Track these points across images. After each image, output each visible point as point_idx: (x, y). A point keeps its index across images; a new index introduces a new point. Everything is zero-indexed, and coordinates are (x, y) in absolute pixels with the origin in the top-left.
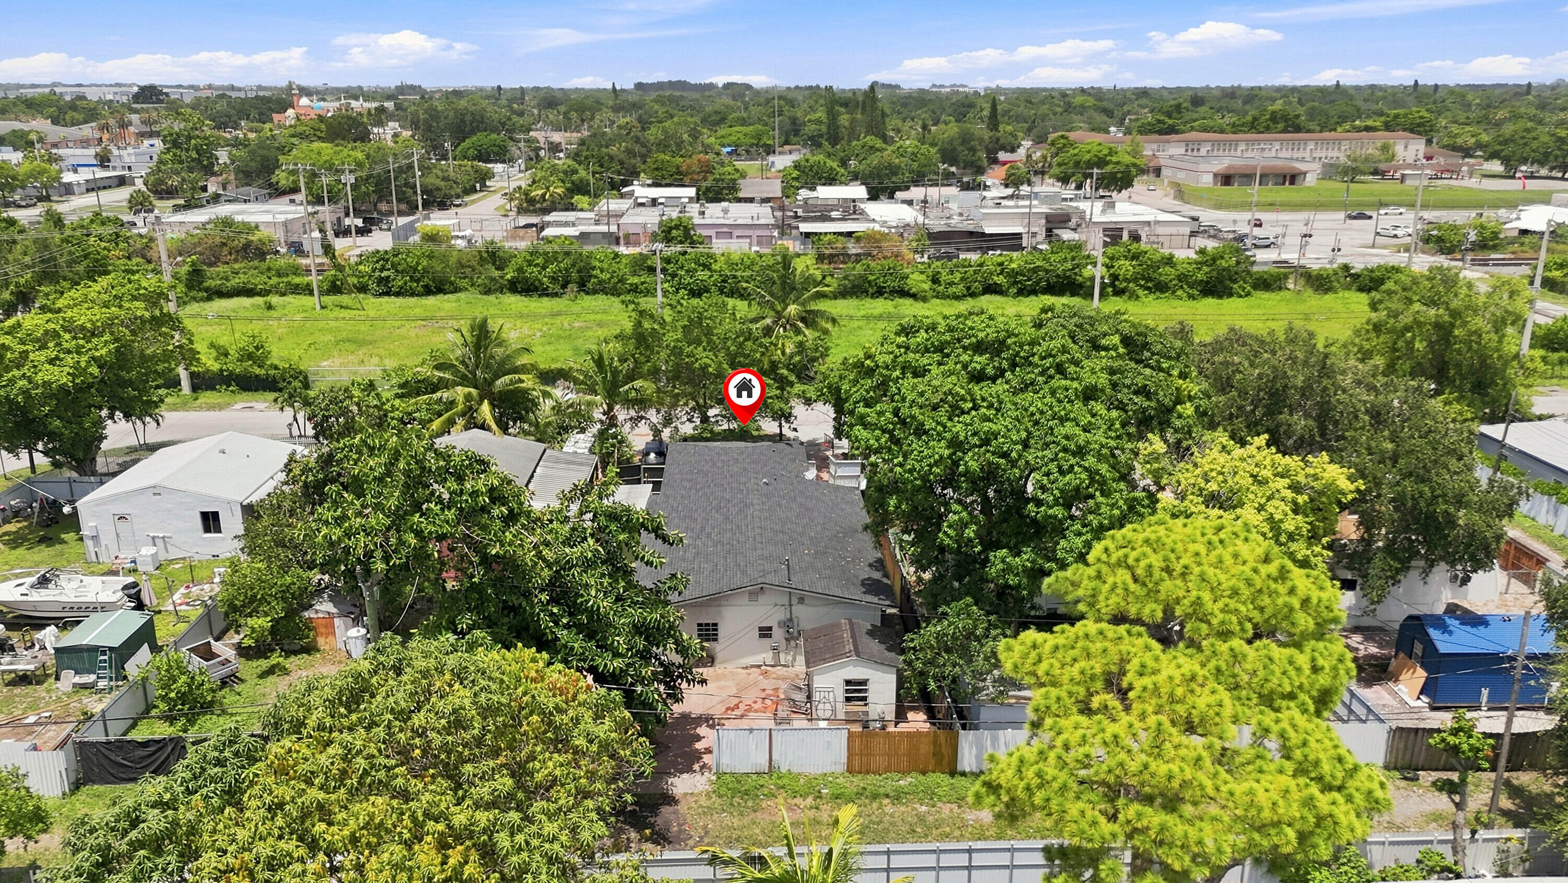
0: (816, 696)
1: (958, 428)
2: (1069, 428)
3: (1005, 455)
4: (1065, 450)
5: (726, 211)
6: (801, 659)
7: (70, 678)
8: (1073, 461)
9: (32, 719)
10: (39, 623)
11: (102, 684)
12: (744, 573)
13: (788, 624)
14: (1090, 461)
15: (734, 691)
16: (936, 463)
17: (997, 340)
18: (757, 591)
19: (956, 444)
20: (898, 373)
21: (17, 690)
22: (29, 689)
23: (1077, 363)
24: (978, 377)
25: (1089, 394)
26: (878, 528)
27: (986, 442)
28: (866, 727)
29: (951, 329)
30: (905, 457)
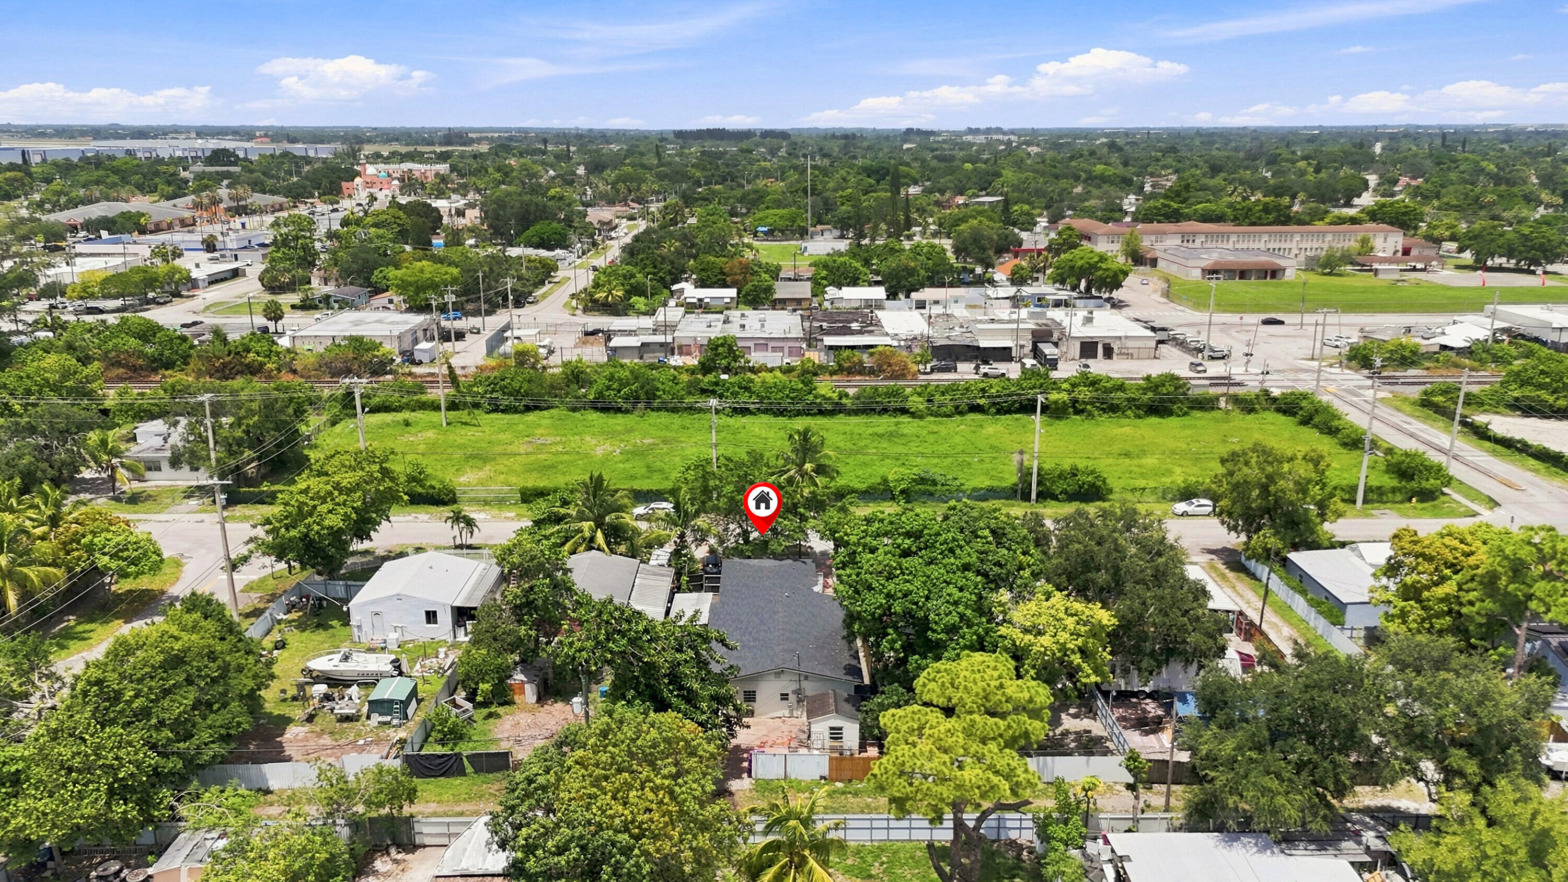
0: (813, 737)
1: (891, 587)
2: (951, 589)
3: (916, 604)
4: (948, 602)
5: (763, 322)
6: (805, 714)
7: (376, 718)
8: (952, 608)
9: (361, 742)
10: (347, 684)
11: (395, 722)
12: (772, 661)
13: (798, 692)
14: (961, 608)
15: (765, 733)
16: (878, 608)
17: (918, 530)
18: (779, 673)
19: (889, 596)
20: (860, 549)
21: (345, 725)
22: (350, 725)
23: (961, 547)
24: (906, 553)
25: (966, 567)
26: (850, 638)
27: (905, 596)
28: (841, 754)
29: (891, 523)
30: (863, 601)
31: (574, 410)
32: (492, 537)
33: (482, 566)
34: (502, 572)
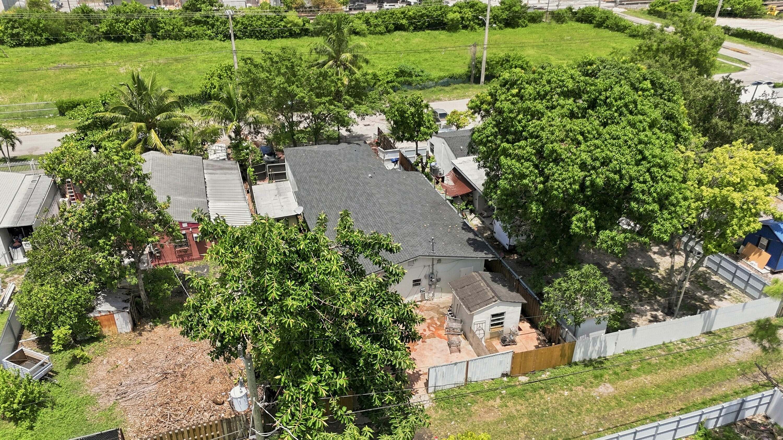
0: (475, 327)
18: (414, 260)
31: (90, 41)
32: (37, 148)
33: (30, 178)
34: (55, 182)
